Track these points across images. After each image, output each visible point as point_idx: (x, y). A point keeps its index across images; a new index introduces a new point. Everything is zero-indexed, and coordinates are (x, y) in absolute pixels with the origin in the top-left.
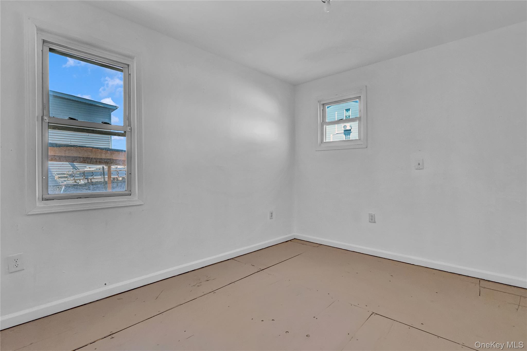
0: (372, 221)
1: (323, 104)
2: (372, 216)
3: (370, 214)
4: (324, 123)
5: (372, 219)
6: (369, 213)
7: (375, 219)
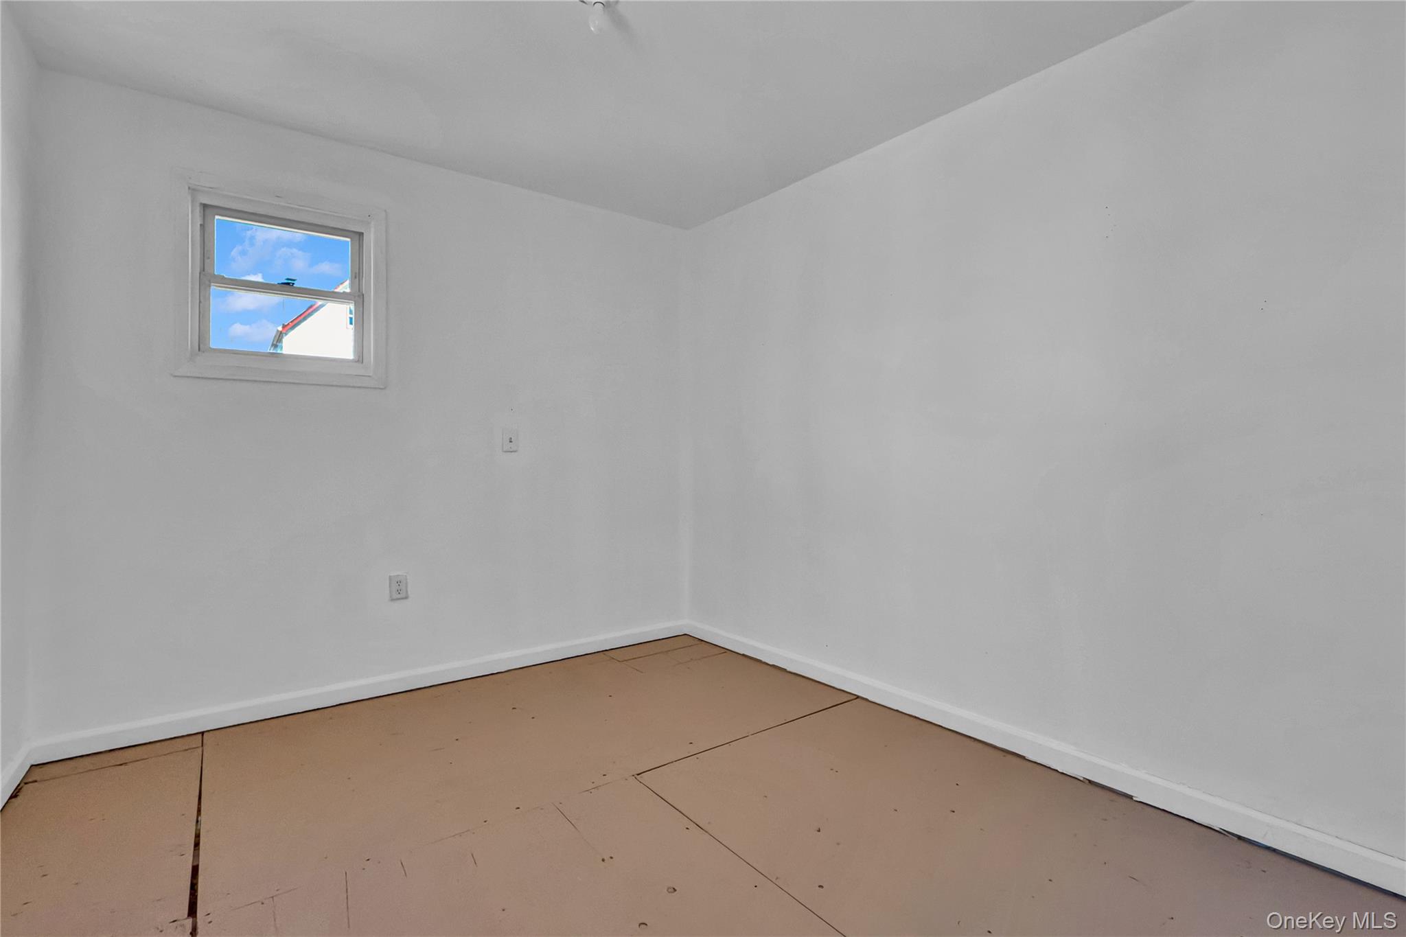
0: (399, 596)
1: (205, 206)
2: (399, 583)
3: (395, 576)
4: (206, 278)
5: (399, 591)
6: (390, 576)
7: (406, 587)
